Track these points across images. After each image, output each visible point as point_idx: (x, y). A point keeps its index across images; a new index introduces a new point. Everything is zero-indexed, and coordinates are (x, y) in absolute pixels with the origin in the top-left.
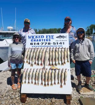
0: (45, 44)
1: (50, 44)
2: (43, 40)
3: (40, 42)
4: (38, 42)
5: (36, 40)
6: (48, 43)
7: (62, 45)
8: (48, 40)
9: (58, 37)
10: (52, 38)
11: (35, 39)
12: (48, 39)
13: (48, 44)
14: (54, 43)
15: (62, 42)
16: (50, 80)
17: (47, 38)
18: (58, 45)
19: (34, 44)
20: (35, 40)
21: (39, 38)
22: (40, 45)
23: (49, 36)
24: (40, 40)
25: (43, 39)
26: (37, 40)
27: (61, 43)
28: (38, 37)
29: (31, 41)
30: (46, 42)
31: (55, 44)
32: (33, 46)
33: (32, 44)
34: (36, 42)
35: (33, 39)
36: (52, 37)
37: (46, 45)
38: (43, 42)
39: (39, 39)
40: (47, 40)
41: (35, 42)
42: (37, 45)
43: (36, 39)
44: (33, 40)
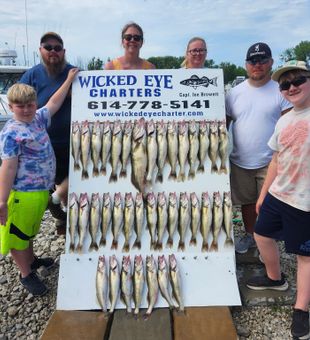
0: (143, 107)
1: (160, 107)
2: (135, 93)
3: (123, 101)
4: (114, 99)
5: (108, 93)
6: (154, 103)
7: (203, 109)
8: (153, 93)
10: (166, 86)
11: (103, 88)
12: (153, 89)
13: (153, 107)
14: (172, 102)
15: (202, 100)
17: (150, 83)
18: (186, 111)
19: (100, 106)
20: (104, 93)
21: (119, 84)
22: (124, 109)
23: (156, 77)
24: (123, 93)
25: (136, 87)
26: (113, 93)
27: (198, 104)
28: (115, 80)
29: (91, 95)
30: (144, 99)
31: (178, 106)
32: (97, 115)
33: (96, 107)
34: (110, 100)
35: (98, 89)
36: (166, 81)
37: (144, 111)
38: (135, 98)
39: (117, 88)
40: (148, 93)
41: (104, 99)
42: (114, 110)
43: (109, 89)
44: (99, 93)
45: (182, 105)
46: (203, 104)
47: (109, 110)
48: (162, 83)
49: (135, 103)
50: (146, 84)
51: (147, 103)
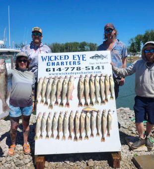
0: (72, 70)
1: (80, 70)
2: (68, 63)
3: (62, 67)
4: (58, 67)
5: (56, 64)
6: (77, 68)
7: (101, 70)
8: (77, 63)
9: (93, 57)
10: (83, 60)
11: (53, 62)
12: (77, 61)
13: (77, 70)
14: (86, 67)
15: (100, 66)
16: (84, 130)
18: (93, 71)
19: (52, 70)
20: (53, 64)
21: (61, 59)
22: (63, 71)
23: (78, 56)
24: (62, 63)
25: (68, 61)
26: (58, 64)
27: (99, 68)
28: (59, 58)
29: (48, 65)
30: (73, 66)
31: (89, 69)
33: (50, 71)
34: (56, 67)
35: (50, 61)
36: (83, 57)
37: (72, 72)
38: (68, 66)
39: (60, 61)
40: (74, 63)
41: (54, 67)
42: (58, 72)
43: (56, 62)
44: (51, 64)
45: (91, 68)
46: (101, 67)
47: (56, 72)
48: (81, 58)
49: (68, 68)
50: (74, 59)
51: (74, 68)
